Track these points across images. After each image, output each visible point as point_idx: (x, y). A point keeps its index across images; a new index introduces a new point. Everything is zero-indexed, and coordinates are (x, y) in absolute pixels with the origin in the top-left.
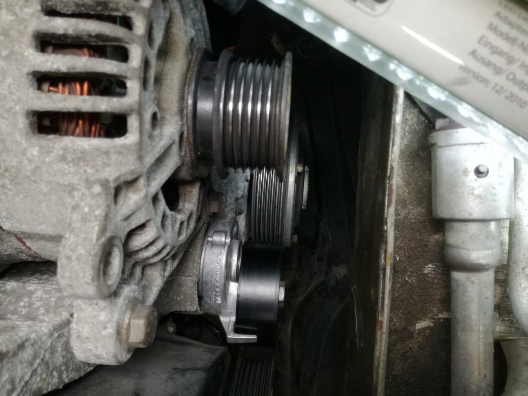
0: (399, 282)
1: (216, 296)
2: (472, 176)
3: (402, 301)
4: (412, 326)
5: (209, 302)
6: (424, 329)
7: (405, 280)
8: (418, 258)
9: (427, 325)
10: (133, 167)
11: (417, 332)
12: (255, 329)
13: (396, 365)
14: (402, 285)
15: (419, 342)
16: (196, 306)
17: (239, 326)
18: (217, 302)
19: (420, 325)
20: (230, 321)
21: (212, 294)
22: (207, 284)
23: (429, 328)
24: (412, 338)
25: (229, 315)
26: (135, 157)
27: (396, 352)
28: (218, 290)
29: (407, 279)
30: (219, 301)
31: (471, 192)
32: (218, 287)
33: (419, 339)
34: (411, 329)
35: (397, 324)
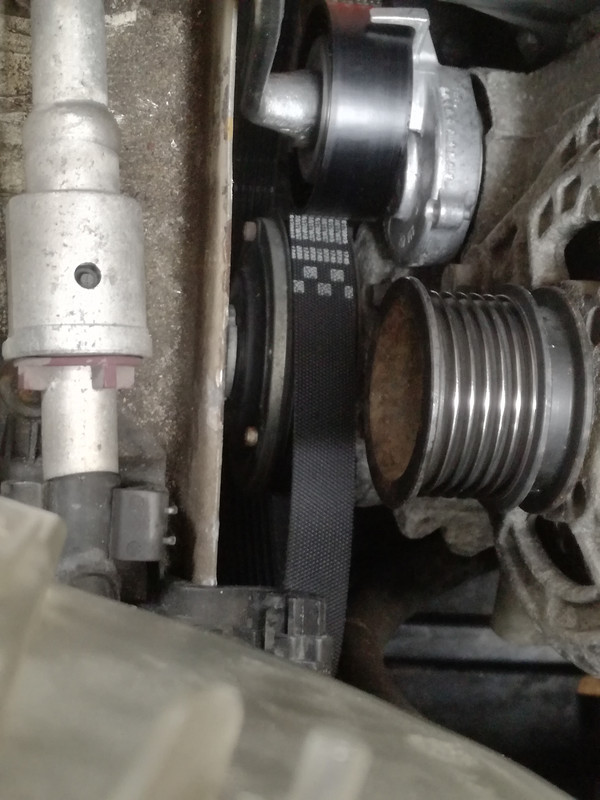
1: (450, 101)
2: (103, 268)
4: (143, 17)
5: (462, 91)
6: (120, 10)
7: (158, 103)
9: (115, 17)
11: (135, 6)
16: (490, 81)
18: (447, 90)
19: (128, 18)
20: (419, 53)
21: (458, 105)
22: (471, 123)
23: (112, 13)
28: (449, 112)
29: (155, 105)
30: (443, 92)
31: (104, 241)
32: (451, 117)
34: (146, 12)
35: (170, 22)
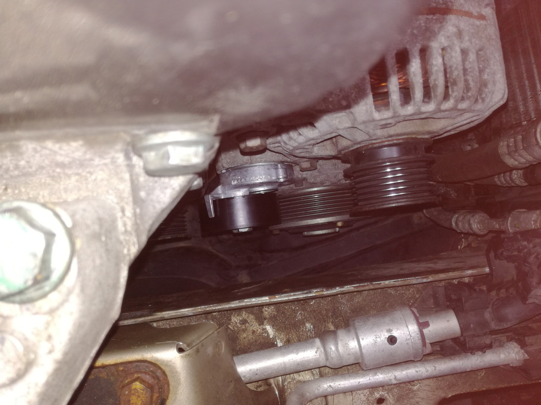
0: (296, 307)
1: (238, 180)
2: (387, 335)
3: (283, 313)
4: (267, 323)
5: (231, 175)
6: (267, 332)
7: (298, 312)
8: (315, 318)
9: (270, 334)
10: (358, 120)
11: (264, 327)
12: (218, 214)
13: (238, 317)
14: (294, 310)
15: (257, 330)
16: (227, 166)
17: (217, 202)
18: (233, 182)
19: (269, 328)
20: (219, 194)
21: (238, 177)
22: (246, 171)
23: (268, 335)
24: (260, 325)
25: (224, 193)
26: (365, 120)
27: (247, 316)
28: (243, 180)
29: (299, 312)
30: (233, 183)
31: (377, 337)
32: (245, 180)
33: (259, 330)
34: (265, 322)
35: (267, 313)
